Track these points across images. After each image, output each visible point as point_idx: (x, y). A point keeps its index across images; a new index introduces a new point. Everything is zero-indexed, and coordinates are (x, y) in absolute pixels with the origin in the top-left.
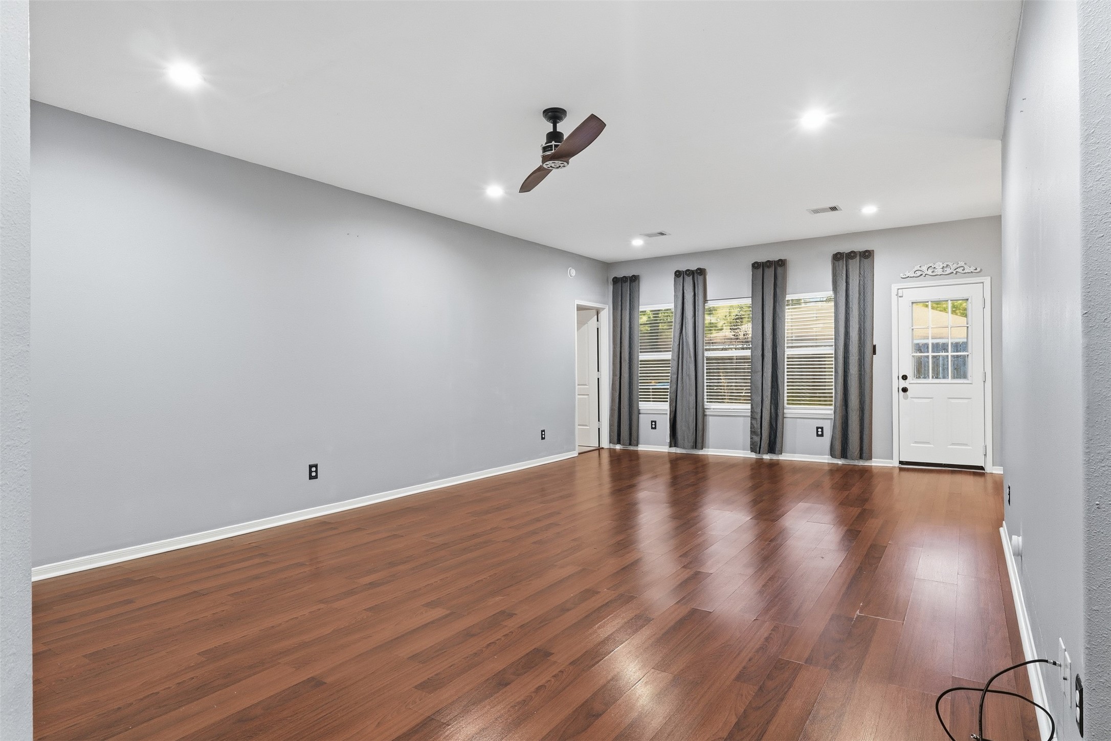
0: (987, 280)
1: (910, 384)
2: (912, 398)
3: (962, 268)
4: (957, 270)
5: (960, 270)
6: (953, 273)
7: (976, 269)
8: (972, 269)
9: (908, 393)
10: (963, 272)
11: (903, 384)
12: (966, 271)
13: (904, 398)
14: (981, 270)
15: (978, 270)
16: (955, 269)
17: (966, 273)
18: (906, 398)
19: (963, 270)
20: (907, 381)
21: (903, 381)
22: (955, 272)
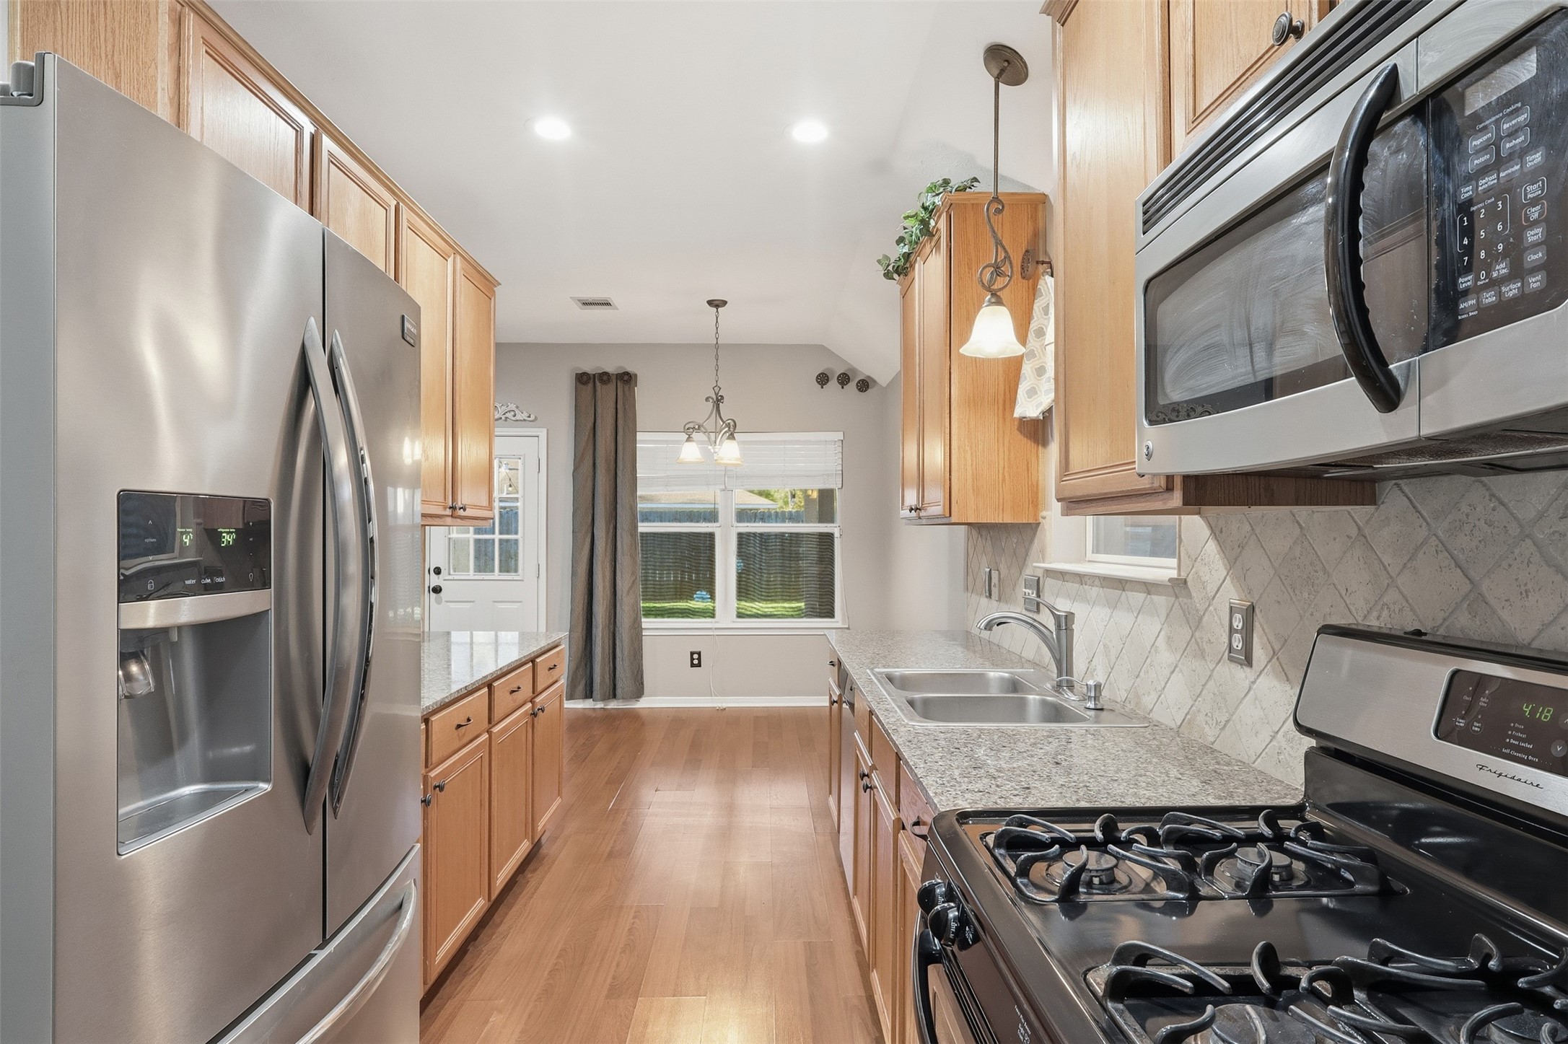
0: (543, 433)
1: (445, 580)
2: (447, 602)
3: (513, 413)
4: (507, 415)
5: (510, 415)
6: (501, 418)
7: (529, 417)
8: (524, 416)
9: (442, 594)
10: (514, 419)
11: (435, 580)
12: (518, 417)
13: (437, 603)
14: (536, 418)
15: (533, 417)
16: (504, 414)
17: (517, 420)
18: (439, 602)
19: (515, 416)
20: (441, 576)
21: (436, 576)
22: (503, 418)
